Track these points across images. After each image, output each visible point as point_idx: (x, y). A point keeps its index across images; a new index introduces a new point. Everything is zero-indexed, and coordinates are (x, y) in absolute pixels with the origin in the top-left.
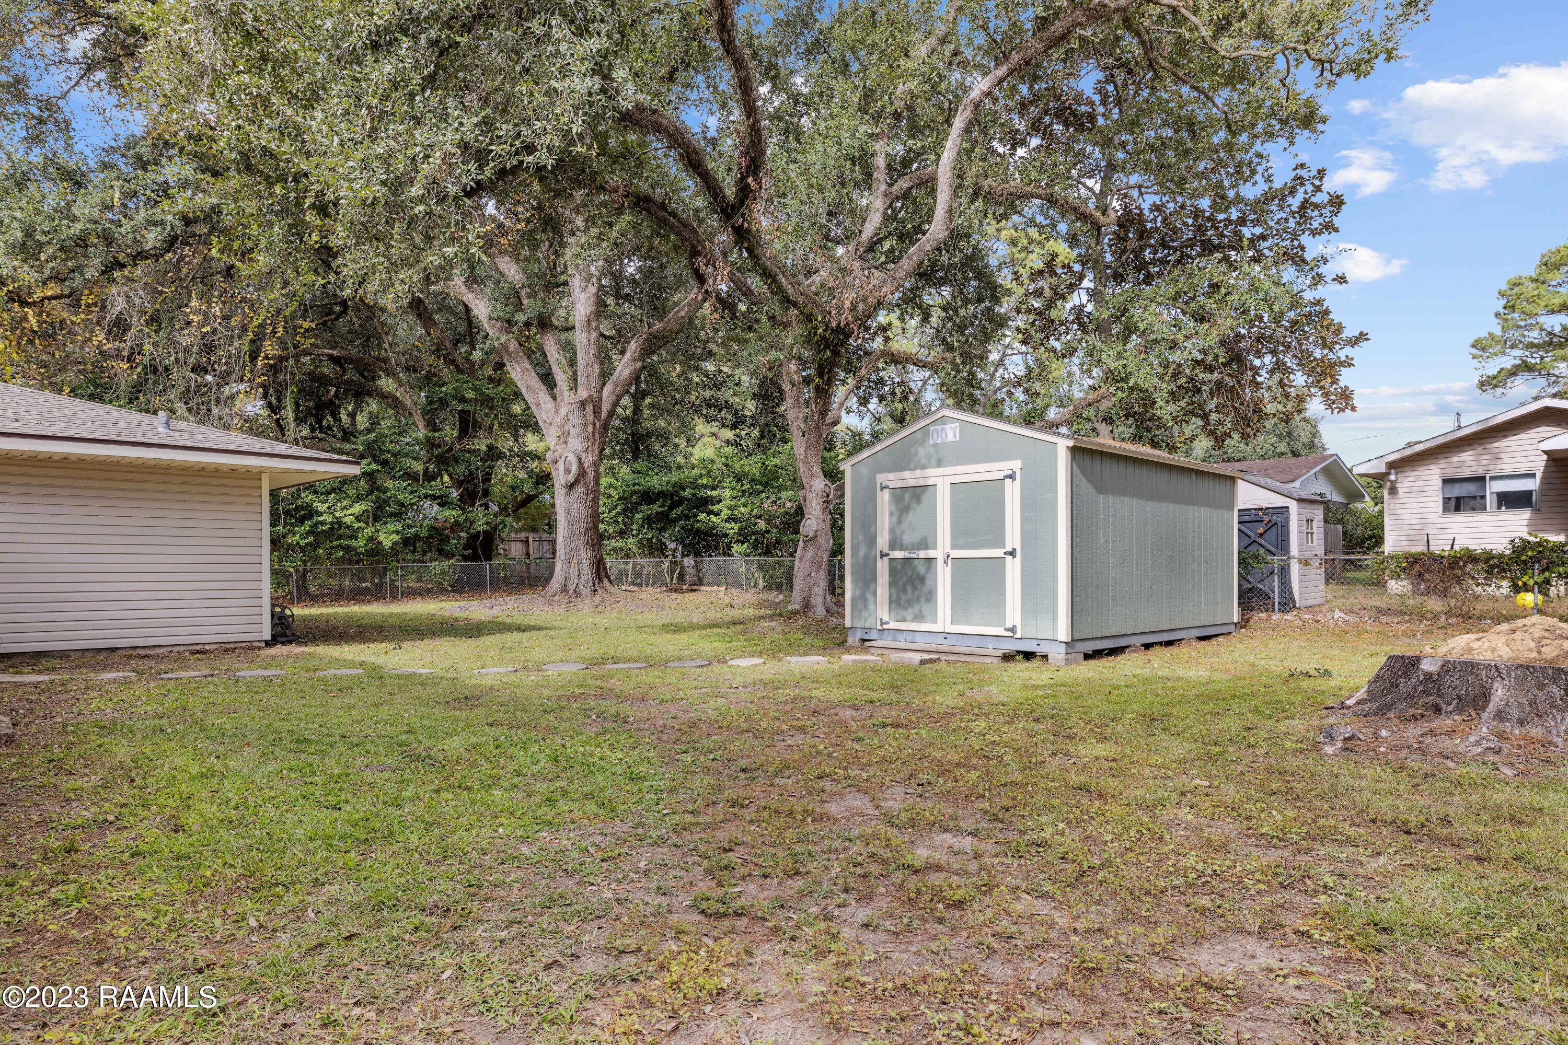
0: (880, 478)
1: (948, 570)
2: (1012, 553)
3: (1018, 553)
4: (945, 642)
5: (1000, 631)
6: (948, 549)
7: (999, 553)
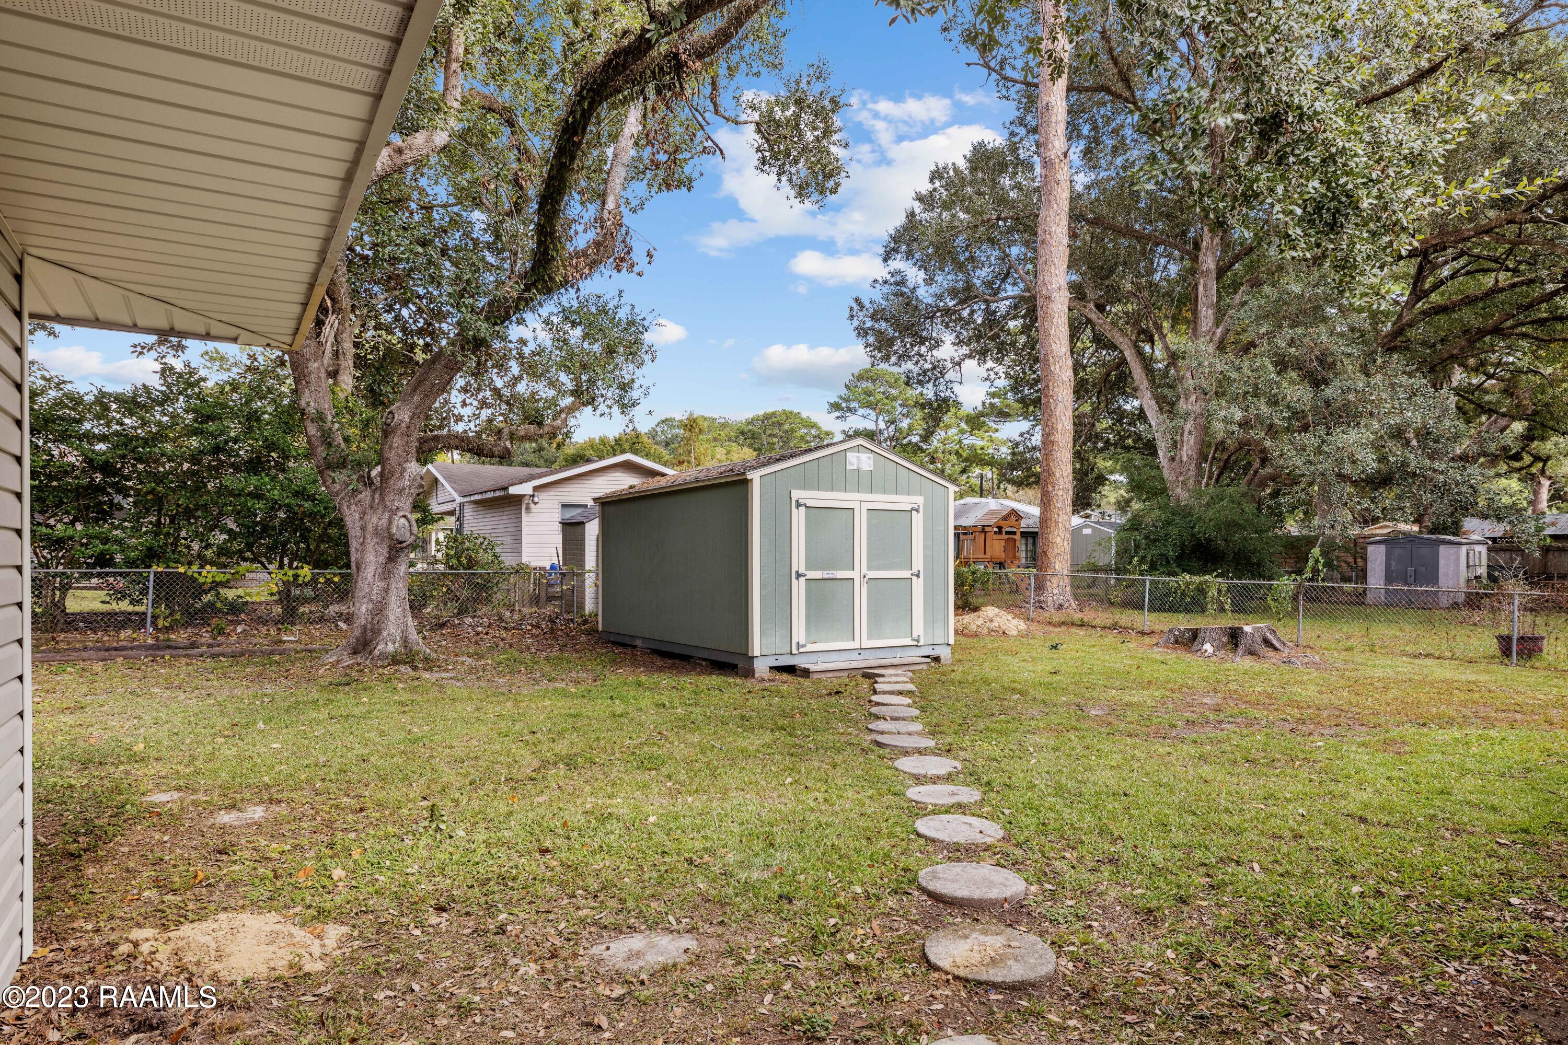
0: (796, 494)
1: (865, 589)
2: (918, 576)
3: (921, 574)
4: (859, 657)
5: (908, 641)
6: (864, 571)
7: (906, 574)
